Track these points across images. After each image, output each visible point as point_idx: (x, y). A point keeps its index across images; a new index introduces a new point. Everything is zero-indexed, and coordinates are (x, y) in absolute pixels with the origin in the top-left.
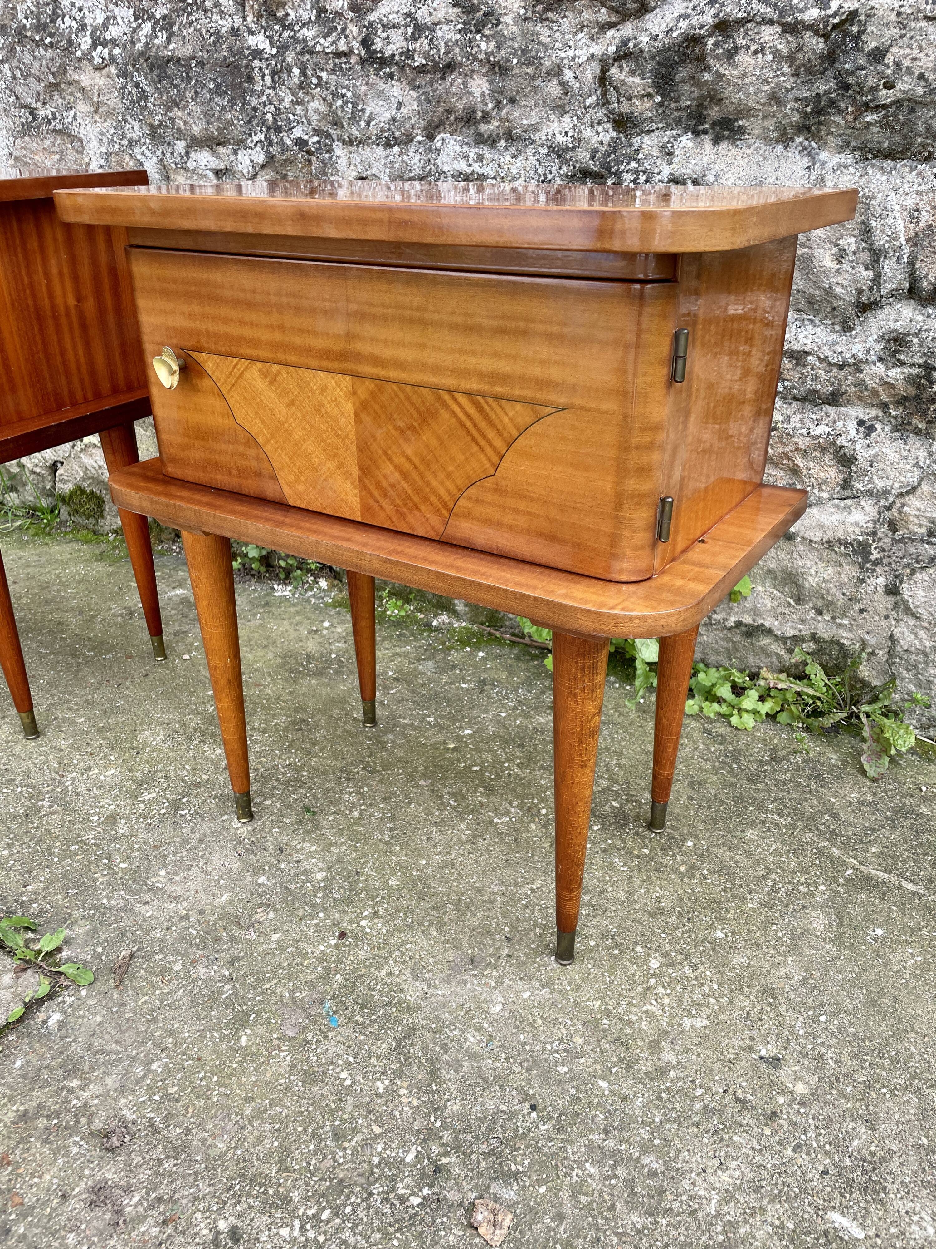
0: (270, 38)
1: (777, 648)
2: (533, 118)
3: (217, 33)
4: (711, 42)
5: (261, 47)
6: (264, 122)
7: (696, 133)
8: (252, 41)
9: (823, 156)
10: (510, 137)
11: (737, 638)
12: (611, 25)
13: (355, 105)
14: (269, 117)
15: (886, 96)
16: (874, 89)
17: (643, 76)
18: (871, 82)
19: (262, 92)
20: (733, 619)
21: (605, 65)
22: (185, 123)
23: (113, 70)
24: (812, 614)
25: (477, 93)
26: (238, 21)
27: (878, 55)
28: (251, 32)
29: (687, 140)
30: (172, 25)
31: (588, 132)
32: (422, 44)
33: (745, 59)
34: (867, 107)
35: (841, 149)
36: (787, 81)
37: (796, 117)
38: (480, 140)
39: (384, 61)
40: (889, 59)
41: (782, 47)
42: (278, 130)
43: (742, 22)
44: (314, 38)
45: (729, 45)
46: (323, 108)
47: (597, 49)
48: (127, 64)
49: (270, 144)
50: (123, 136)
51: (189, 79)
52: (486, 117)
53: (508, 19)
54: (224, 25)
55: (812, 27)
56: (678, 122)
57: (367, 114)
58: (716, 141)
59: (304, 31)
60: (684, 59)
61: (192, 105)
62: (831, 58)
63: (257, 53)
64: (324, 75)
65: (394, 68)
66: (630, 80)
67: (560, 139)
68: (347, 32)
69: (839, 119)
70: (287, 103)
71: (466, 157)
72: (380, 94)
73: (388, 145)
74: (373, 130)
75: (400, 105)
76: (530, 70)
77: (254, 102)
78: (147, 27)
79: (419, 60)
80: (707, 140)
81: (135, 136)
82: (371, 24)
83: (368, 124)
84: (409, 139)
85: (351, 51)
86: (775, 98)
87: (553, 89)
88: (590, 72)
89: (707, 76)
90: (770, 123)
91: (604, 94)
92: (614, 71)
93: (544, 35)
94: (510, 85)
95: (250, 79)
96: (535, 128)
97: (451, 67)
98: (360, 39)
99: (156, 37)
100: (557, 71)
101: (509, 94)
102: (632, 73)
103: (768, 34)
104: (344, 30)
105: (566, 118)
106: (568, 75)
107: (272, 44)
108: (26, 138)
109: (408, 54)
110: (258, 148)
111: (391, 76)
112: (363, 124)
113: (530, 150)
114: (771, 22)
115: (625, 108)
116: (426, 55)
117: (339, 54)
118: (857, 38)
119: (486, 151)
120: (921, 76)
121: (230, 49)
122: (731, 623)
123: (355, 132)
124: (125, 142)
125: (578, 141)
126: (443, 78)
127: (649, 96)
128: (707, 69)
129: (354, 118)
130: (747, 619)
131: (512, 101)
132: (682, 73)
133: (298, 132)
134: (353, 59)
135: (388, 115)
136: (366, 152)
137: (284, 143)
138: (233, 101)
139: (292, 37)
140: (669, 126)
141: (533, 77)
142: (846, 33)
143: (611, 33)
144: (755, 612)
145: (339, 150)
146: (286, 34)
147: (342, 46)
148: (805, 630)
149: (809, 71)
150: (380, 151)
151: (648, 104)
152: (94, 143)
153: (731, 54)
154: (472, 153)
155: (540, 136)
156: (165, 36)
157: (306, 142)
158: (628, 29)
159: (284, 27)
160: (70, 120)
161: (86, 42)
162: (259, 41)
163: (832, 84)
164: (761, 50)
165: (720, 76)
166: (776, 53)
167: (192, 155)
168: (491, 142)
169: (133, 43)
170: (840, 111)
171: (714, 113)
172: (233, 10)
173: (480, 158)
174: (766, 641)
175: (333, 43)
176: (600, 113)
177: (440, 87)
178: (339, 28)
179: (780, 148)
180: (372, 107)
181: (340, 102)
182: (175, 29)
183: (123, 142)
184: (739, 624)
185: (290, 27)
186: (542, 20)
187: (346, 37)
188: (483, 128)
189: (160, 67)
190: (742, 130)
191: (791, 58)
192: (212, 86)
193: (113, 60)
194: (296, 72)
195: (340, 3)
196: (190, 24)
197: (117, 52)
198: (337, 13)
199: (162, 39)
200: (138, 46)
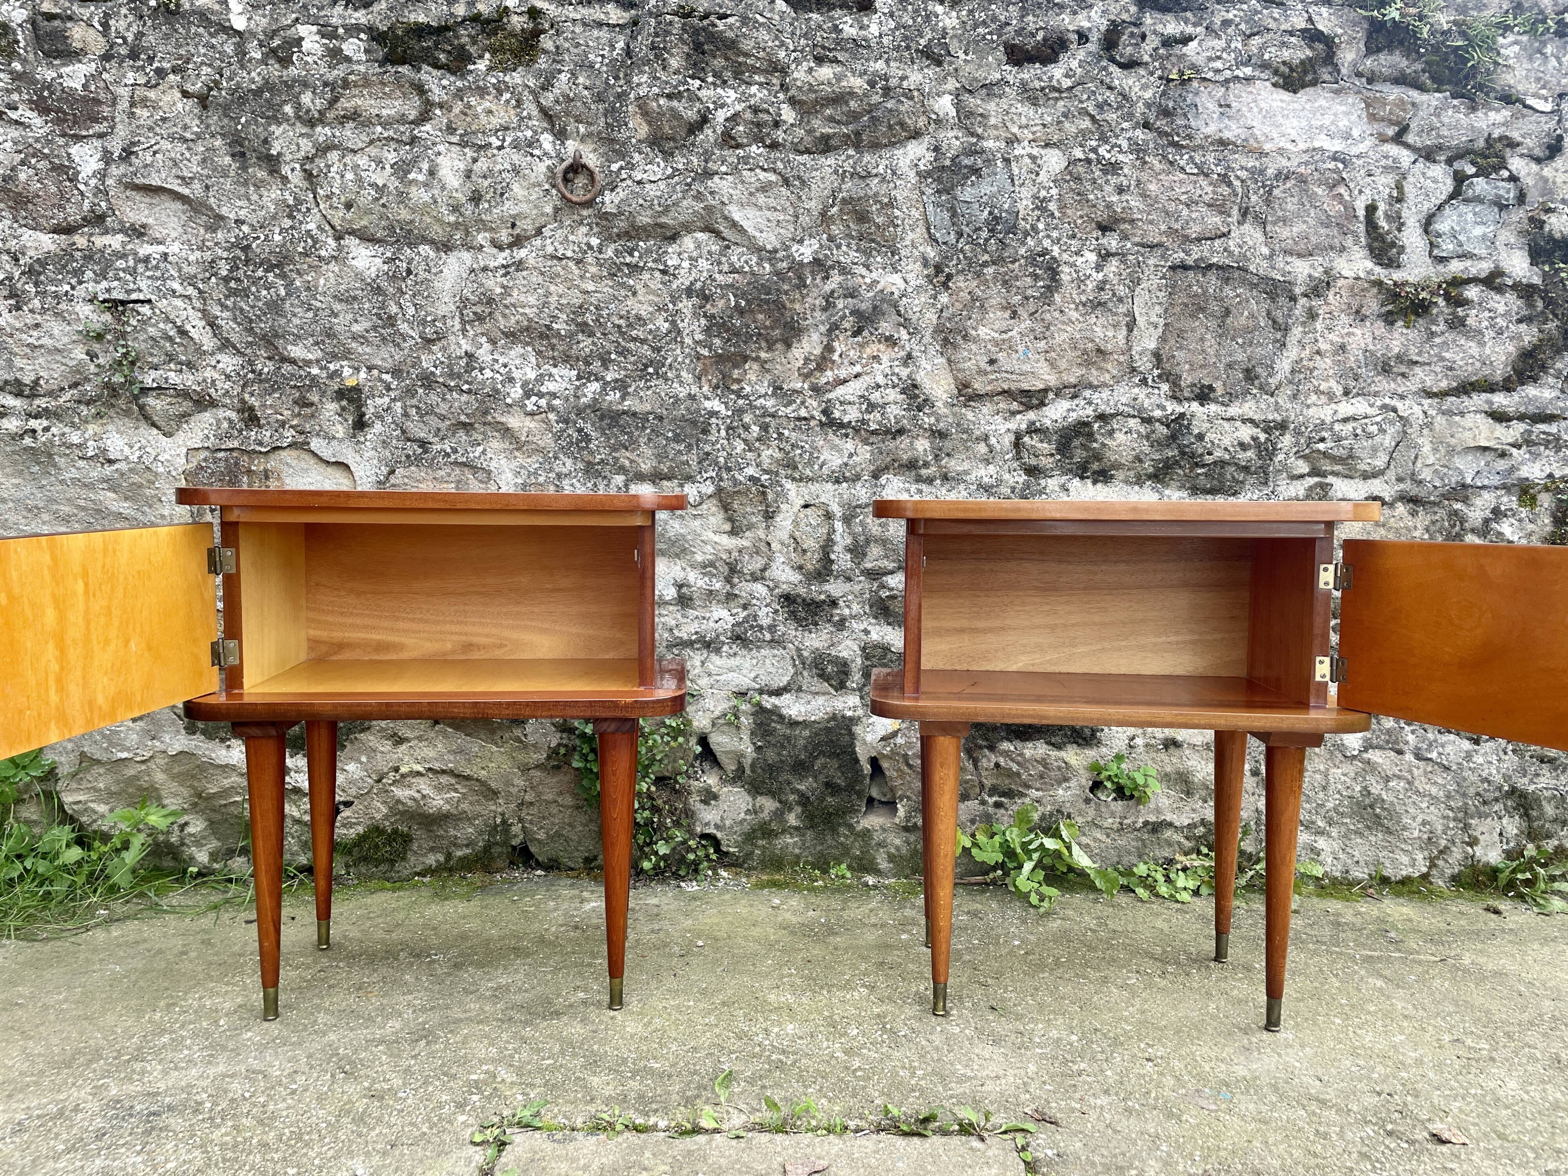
0: (726, 404)
1: (1177, 837)
2: (966, 466)
3: (676, 398)
4: (1096, 426)
5: (716, 409)
6: (717, 464)
7: (1082, 478)
8: (708, 404)
9: (1167, 492)
10: (945, 478)
11: (1146, 836)
12: (1020, 412)
13: (811, 454)
14: (722, 460)
15: (1208, 459)
16: (1202, 455)
17: (1049, 442)
18: (1200, 451)
19: (717, 441)
20: (1141, 820)
21: (1018, 436)
22: (632, 461)
23: (552, 416)
24: (1200, 803)
25: (921, 449)
26: (694, 390)
27: (1200, 437)
28: (707, 398)
29: (1076, 482)
30: (626, 388)
31: (1007, 476)
32: (876, 416)
33: (1120, 437)
34: (1197, 465)
35: (1180, 488)
36: (1147, 449)
37: (1151, 470)
38: (919, 479)
39: (842, 425)
40: (1207, 439)
41: (1142, 430)
42: (729, 469)
43: (1113, 416)
44: (774, 406)
45: (1109, 427)
46: (778, 455)
47: (1013, 425)
48: (569, 413)
49: (721, 480)
50: (551, 470)
51: (644, 428)
52: (926, 465)
53: (939, 404)
54: (682, 392)
55: (1158, 420)
56: (1071, 471)
57: (822, 459)
58: (1095, 482)
59: (762, 400)
60: (1078, 434)
61: (643, 448)
62: (1173, 437)
63: (713, 414)
64: (786, 432)
65: (850, 431)
66: (1039, 445)
67: (986, 480)
68: (807, 404)
69: (1180, 472)
70: (738, 450)
71: (908, 491)
72: (834, 447)
73: (837, 481)
74: (825, 470)
75: (851, 455)
76: (965, 436)
77: (708, 448)
78: (595, 386)
79: (873, 426)
80: (1089, 482)
81: (565, 471)
82: (829, 401)
83: (821, 467)
84: (857, 478)
85: (813, 417)
86: (1138, 459)
87: (982, 448)
88: (1008, 440)
89: (1095, 445)
90: (1132, 473)
91: (1018, 453)
92: (1026, 439)
93: (970, 415)
94: (948, 445)
95: (705, 432)
96: (966, 473)
97: (901, 432)
98: (819, 410)
99: (607, 395)
100: (986, 438)
101: (945, 450)
102: (1041, 441)
103: (1133, 423)
104: (803, 403)
105: (991, 467)
106: (993, 441)
107: (727, 408)
108: (413, 468)
109: (863, 422)
110: (708, 483)
111: (847, 436)
112: (816, 467)
113: (962, 487)
114: (1134, 416)
115: (1033, 462)
116: (879, 423)
117: (799, 419)
118: (1188, 427)
119: (924, 487)
120: (1226, 449)
121: (688, 409)
122: (1139, 825)
123: (808, 472)
125: (1000, 482)
126: (894, 438)
127: (1052, 455)
128: (1095, 441)
129: (810, 463)
130: (1152, 818)
131: (948, 455)
132: (1076, 443)
133: (750, 471)
134: (813, 423)
135: (840, 462)
136: (815, 487)
137: (735, 479)
138: (689, 447)
139: (749, 405)
140: (1064, 473)
141: (966, 441)
142: (1181, 425)
143: (1019, 417)
144: (1158, 811)
145: (789, 485)
146: (741, 402)
147: (803, 413)
148: (1197, 818)
149: (1159, 444)
150: (829, 486)
151: (1051, 460)
152: (510, 475)
153: (1111, 433)
154: (913, 488)
155: (971, 478)
156: (618, 395)
157: (759, 479)
158: (1031, 415)
159: (739, 397)
160: (477, 454)
161: (516, 392)
162: (715, 405)
163: (1176, 452)
164: (1130, 431)
165: (1104, 445)
166: (1139, 433)
167: (632, 487)
168: (930, 481)
169: (577, 397)
170: (1181, 467)
171: (1095, 466)
172: (691, 381)
173: (920, 491)
174: (1168, 833)
175: (793, 411)
176: (1016, 464)
177: (892, 445)
178: (798, 401)
179: (1137, 488)
180: (825, 455)
181: (799, 451)
182: (630, 390)
184: (1146, 823)
185: (747, 397)
186: (966, 406)
187: (806, 407)
188: (924, 472)
189: (611, 418)
190: (1112, 477)
191: (1148, 437)
192: (670, 434)
193: (551, 408)
194: (755, 429)
195: (800, 385)
196: (648, 388)
197: (556, 402)
198: (795, 391)
199: (613, 396)
200: (583, 400)
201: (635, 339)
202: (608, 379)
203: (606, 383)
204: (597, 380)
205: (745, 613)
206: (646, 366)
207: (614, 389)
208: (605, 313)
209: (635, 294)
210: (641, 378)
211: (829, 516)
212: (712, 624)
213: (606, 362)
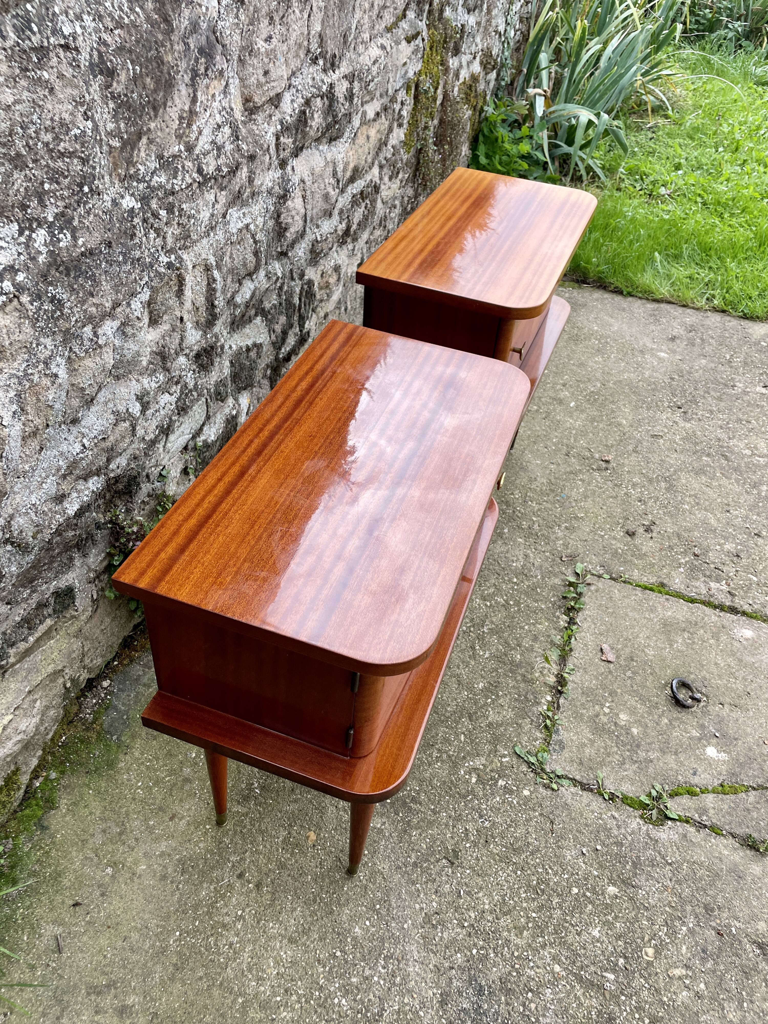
2: (261, 178)
3: (108, 210)
4: (307, 111)
5: (131, 206)
6: (147, 265)
8: (125, 204)
10: (253, 195)
14: (148, 259)
22: (97, 306)
23: (25, 299)
25: (244, 176)
26: (112, 192)
28: (122, 197)
30: (70, 221)
32: (223, 158)
36: (321, 121)
37: (320, 135)
38: (243, 204)
39: (209, 179)
43: (310, 99)
44: (168, 181)
47: (273, 130)
48: (37, 284)
49: (152, 280)
52: (245, 189)
54: (108, 200)
55: (325, 95)
59: (156, 178)
61: (104, 286)
62: (330, 106)
63: (132, 212)
68: (186, 168)
75: (213, 205)
78: (41, 236)
79: (224, 170)
82: (198, 157)
84: (217, 223)
85: (194, 181)
86: (318, 129)
87: (267, 158)
88: (274, 143)
91: (278, 152)
92: (281, 139)
93: (256, 129)
94: (254, 165)
96: (262, 184)
97: (237, 167)
98: (195, 170)
99: (59, 240)
101: (253, 171)
102: (288, 138)
103: (318, 101)
104: (183, 167)
105: (270, 172)
106: (270, 148)
107: (137, 200)
109: (218, 169)
110: (145, 289)
111: (212, 187)
114: (317, 96)
115: (283, 156)
118: (333, 94)
124: (41, 366)
126: (234, 176)
131: (254, 174)
137: (160, 274)
139: (147, 188)
147: (188, 179)
149: (325, 114)
156: (69, 236)
158: (279, 114)
159: (138, 182)
162: (129, 201)
167: (100, 332)
168: (247, 202)
169: (33, 259)
172: (109, 183)
175: (183, 180)
176: (277, 163)
178: (179, 167)
181: (192, 221)
182: (75, 223)
183: (40, 368)
185: (144, 179)
186: (251, 120)
187: (188, 172)
188: (245, 196)
189: (76, 267)
192: (121, 258)
193: (20, 288)
194: (163, 213)
195: (177, 148)
196: (88, 213)
197: (20, 277)
198: (175, 157)
199: (65, 240)
200: (41, 259)
201: (62, 155)
202: (51, 219)
203: (51, 226)
204: (40, 225)
205: (179, 387)
206: (81, 186)
207: (61, 230)
208: (31, 131)
209: (52, 90)
210: (78, 203)
211: (208, 268)
212: (162, 412)
213: (41, 196)
